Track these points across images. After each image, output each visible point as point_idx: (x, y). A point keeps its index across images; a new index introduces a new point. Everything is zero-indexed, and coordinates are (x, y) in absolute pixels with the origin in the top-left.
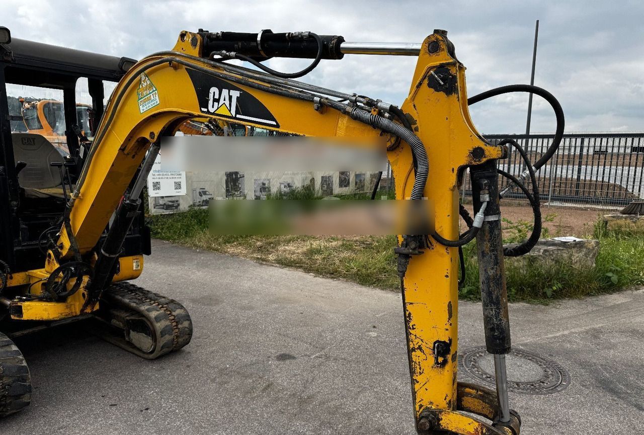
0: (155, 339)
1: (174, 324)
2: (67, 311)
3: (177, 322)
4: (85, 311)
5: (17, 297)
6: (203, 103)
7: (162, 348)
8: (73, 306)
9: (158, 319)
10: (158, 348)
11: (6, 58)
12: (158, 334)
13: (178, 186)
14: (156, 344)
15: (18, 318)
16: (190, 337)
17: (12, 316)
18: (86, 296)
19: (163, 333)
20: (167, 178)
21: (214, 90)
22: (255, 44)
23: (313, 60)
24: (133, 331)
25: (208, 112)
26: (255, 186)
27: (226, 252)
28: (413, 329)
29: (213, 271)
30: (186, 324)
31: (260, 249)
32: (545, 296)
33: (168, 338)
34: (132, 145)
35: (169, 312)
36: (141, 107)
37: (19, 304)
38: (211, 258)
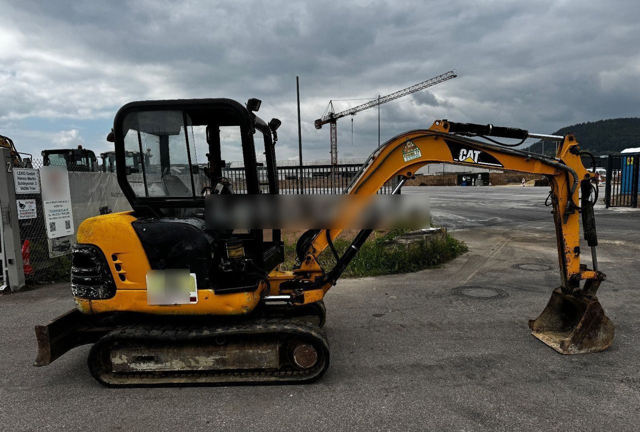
6: (456, 157)
13: (68, 225)
15: (300, 304)
20: (60, 218)
23: (522, 140)
25: (459, 161)
32: (434, 263)
36: (405, 158)
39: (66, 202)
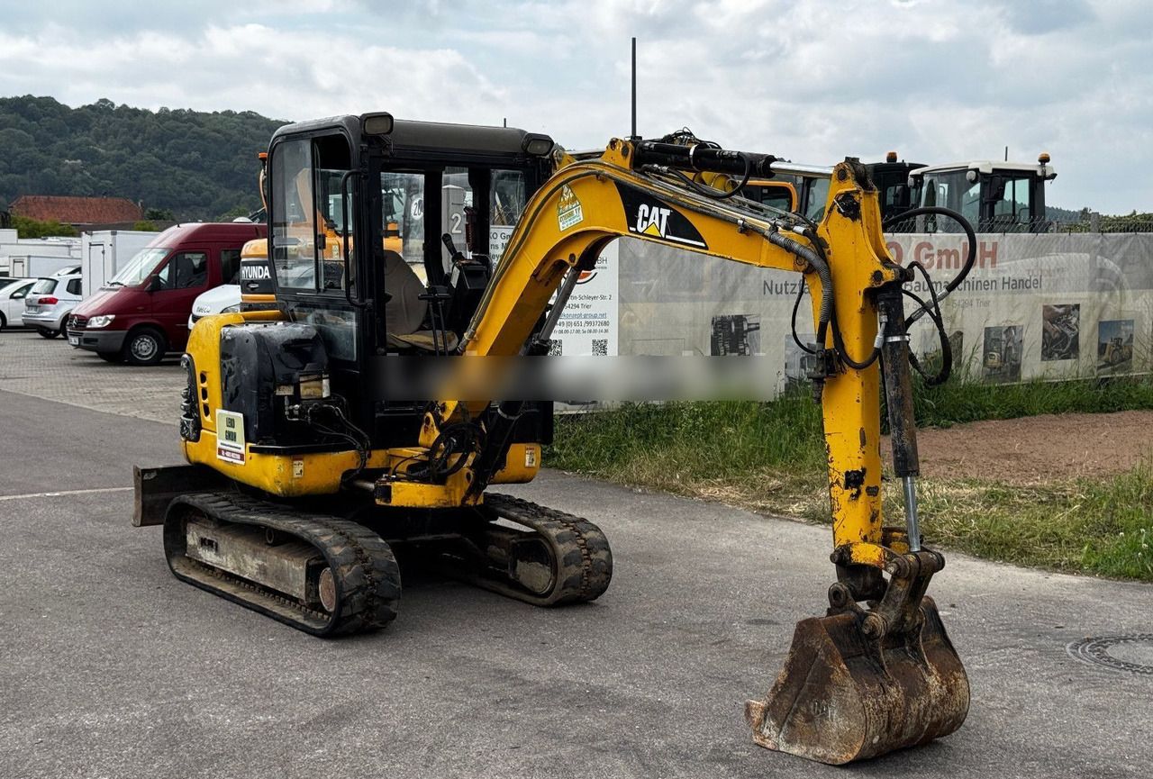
0: (555, 571)
1: (585, 551)
2: (446, 497)
3: (588, 549)
4: (467, 502)
5: (384, 475)
6: (632, 221)
7: (566, 585)
8: (452, 492)
9: (560, 539)
10: (559, 585)
11: (384, 153)
12: (560, 561)
13: (600, 347)
14: (556, 578)
15: (384, 504)
16: (609, 579)
17: (377, 500)
18: (472, 476)
19: (568, 560)
20: (578, 331)
21: (644, 207)
22: (687, 158)
24: (522, 561)
25: (637, 232)
26: (789, 353)
27: (695, 495)
28: (832, 461)
29: (662, 522)
30: (602, 555)
31: (774, 493)
33: (574, 571)
34: (546, 271)
35: (577, 534)
36: (561, 224)
37: (388, 484)
38: (661, 503)
39: (603, 298)
